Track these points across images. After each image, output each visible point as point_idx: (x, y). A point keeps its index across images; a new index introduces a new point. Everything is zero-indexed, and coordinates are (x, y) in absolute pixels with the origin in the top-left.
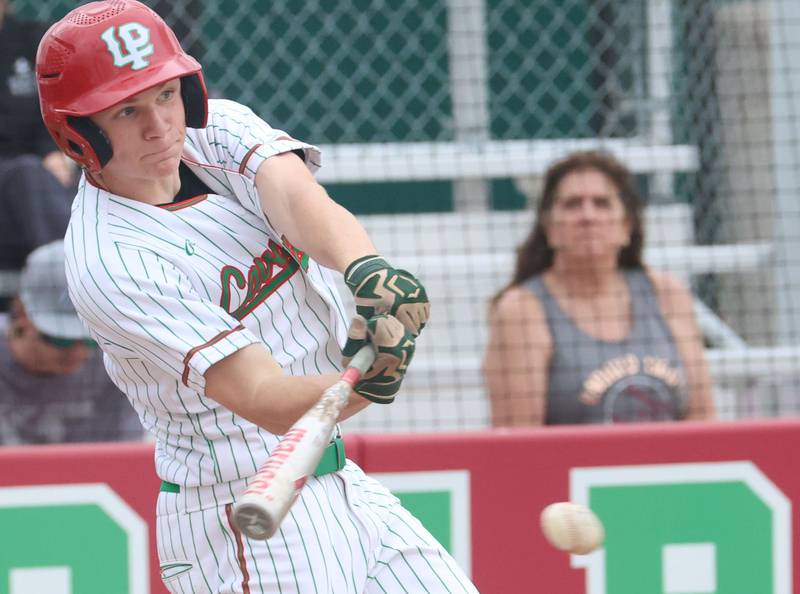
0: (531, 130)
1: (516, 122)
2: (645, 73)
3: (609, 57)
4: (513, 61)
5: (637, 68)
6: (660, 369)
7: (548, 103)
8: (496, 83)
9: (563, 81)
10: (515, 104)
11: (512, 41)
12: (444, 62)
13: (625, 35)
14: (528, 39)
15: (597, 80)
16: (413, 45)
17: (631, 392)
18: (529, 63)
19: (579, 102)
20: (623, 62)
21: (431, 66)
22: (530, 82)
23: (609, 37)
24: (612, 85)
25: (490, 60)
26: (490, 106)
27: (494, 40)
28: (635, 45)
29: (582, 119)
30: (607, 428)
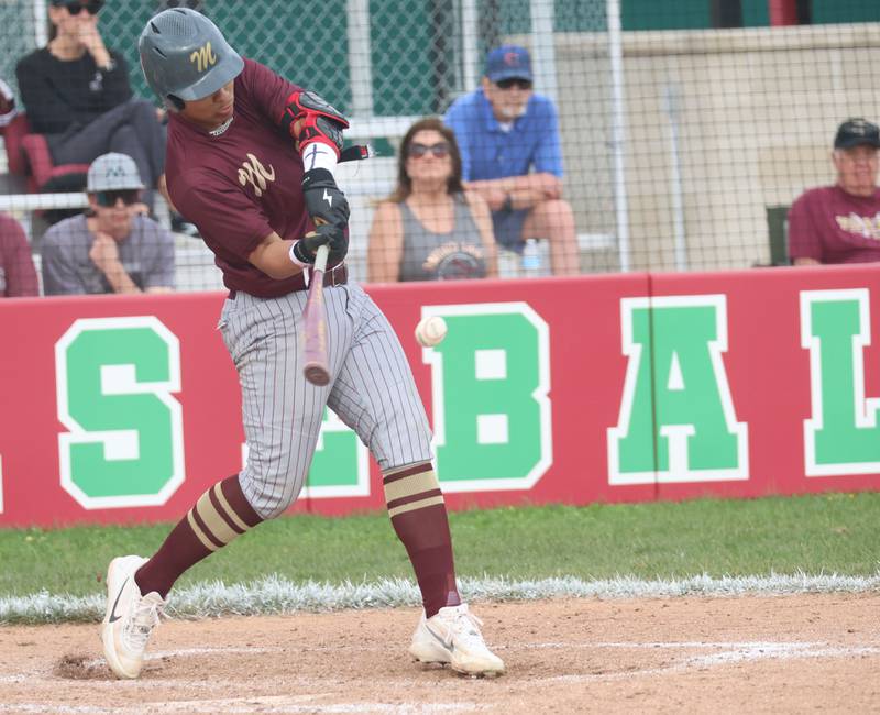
0: (397, 110)
1: (388, 105)
2: (463, 77)
3: (441, 68)
4: (387, 70)
5: (458, 74)
6: (471, 249)
7: (407, 94)
8: (376, 83)
9: (415, 81)
10: (388, 95)
11: (385, 59)
12: (347, 71)
13: (450, 54)
14: (395, 57)
15: (434, 81)
16: (328, 61)
17: (455, 262)
18: (396, 71)
19: (424, 94)
20: (449, 70)
21: (339, 73)
22: (396, 82)
23: (441, 56)
24: (443, 84)
25: (373, 69)
26: (374, 96)
27: (375, 58)
28: (456, 61)
29: (426, 103)
30: (440, 282)
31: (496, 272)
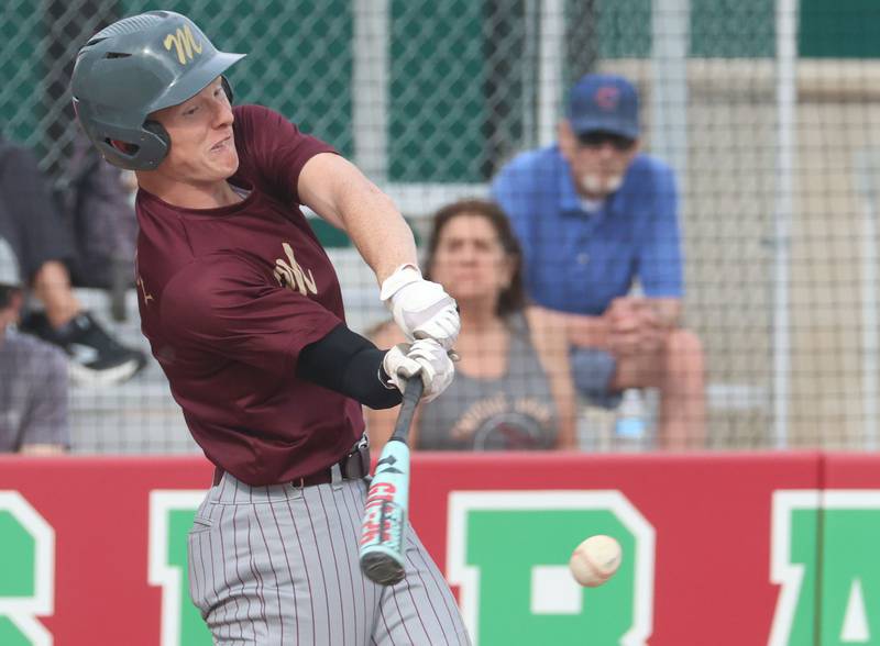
0: (426, 174)
1: (412, 165)
2: (535, 128)
3: (502, 109)
4: (413, 109)
5: (527, 120)
7: (443, 150)
8: (395, 130)
9: (458, 129)
10: (412, 150)
11: (411, 92)
12: (348, 108)
13: (517, 88)
14: (427, 89)
15: (489, 129)
16: (319, 91)
18: (427, 112)
19: (472, 150)
20: (514, 113)
21: (335, 112)
22: (426, 129)
23: (502, 91)
24: (502, 134)
25: (392, 106)
26: (389, 150)
27: (395, 89)
28: (526, 99)
29: (474, 165)
30: (477, 456)
31: (574, 442)
